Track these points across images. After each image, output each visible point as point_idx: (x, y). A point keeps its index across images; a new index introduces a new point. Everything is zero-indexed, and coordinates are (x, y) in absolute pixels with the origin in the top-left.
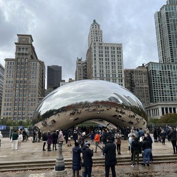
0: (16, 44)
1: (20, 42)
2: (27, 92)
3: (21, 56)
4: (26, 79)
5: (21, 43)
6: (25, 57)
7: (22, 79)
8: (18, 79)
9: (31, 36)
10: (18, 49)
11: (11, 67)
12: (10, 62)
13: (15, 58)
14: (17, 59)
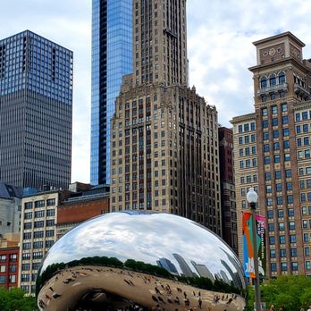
0: (252, 70)
1: (262, 62)
2: (297, 201)
3: (269, 103)
4: (288, 165)
5: (266, 63)
6: (278, 101)
7: (278, 166)
8: (268, 168)
9: (289, 35)
10: (260, 82)
11: (247, 138)
12: (243, 124)
13: (254, 112)
14: (260, 111)
